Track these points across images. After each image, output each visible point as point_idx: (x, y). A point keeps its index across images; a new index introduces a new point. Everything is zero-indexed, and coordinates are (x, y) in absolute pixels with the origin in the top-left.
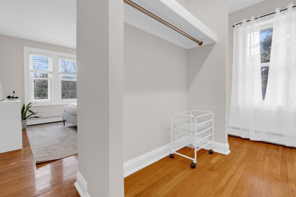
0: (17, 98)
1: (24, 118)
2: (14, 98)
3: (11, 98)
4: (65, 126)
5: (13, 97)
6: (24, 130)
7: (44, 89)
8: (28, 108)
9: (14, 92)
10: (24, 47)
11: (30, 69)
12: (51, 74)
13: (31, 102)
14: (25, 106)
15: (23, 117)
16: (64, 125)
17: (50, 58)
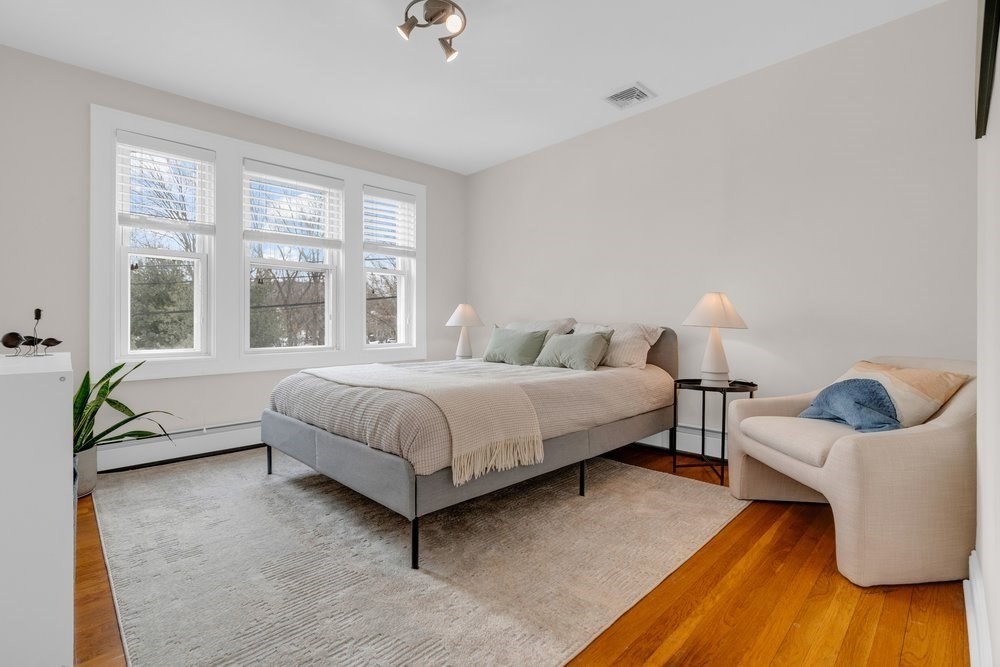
0: (51, 342)
1: (84, 442)
2: (39, 345)
3: (21, 346)
4: (275, 479)
5: (32, 341)
6: (84, 499)
7: (151, 308)
8: (106, 389)
9: (38, 314)
10: (93, 106)
11: (118, 210)
12: (207, 237)
13: (118, 363)
14: (94, 380)
15: (79, 433)
16: (270, 473)
17: (206, 164)
